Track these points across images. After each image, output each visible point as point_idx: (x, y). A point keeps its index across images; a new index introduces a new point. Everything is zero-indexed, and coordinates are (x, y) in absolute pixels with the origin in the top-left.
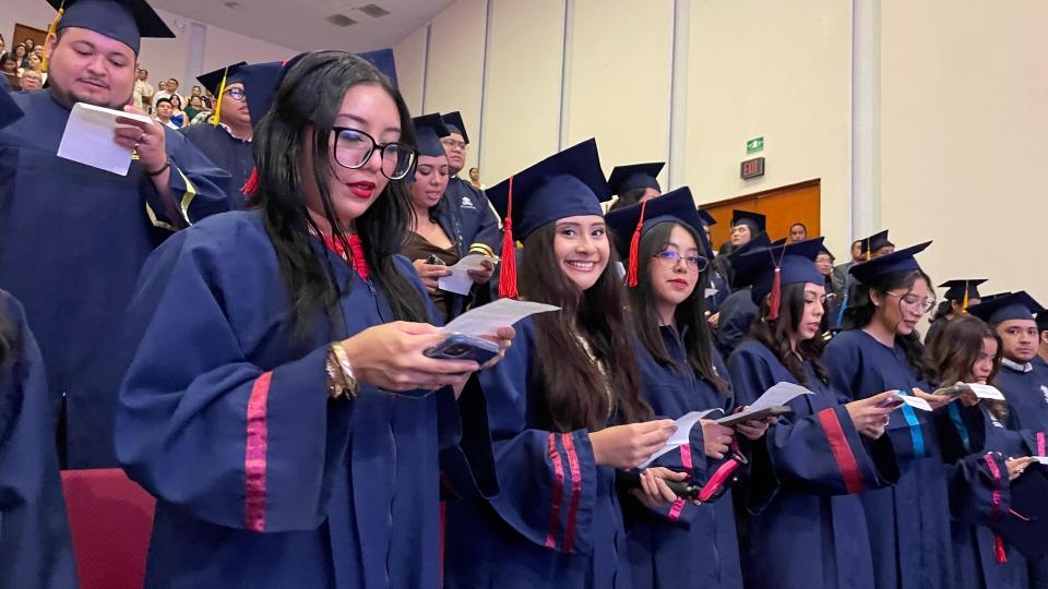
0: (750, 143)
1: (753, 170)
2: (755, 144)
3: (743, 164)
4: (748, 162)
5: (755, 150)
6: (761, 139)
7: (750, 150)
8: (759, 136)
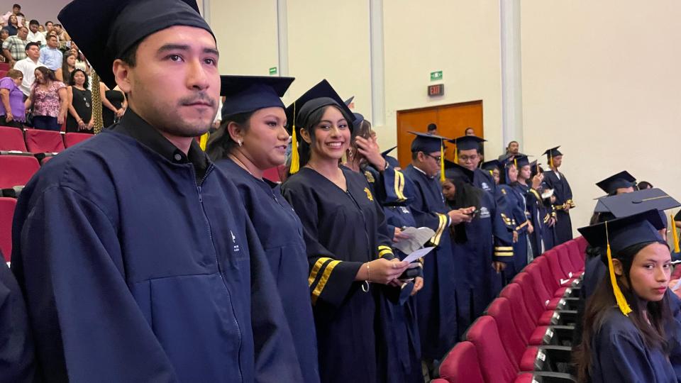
0: (432, 74)
1: (436, 91)
2: (436, 75)
3: (429, 87)
4: (432, 86)
5: (436, 79)
6: (441, 72)
7: (433, 78)
8: (440, 70)
